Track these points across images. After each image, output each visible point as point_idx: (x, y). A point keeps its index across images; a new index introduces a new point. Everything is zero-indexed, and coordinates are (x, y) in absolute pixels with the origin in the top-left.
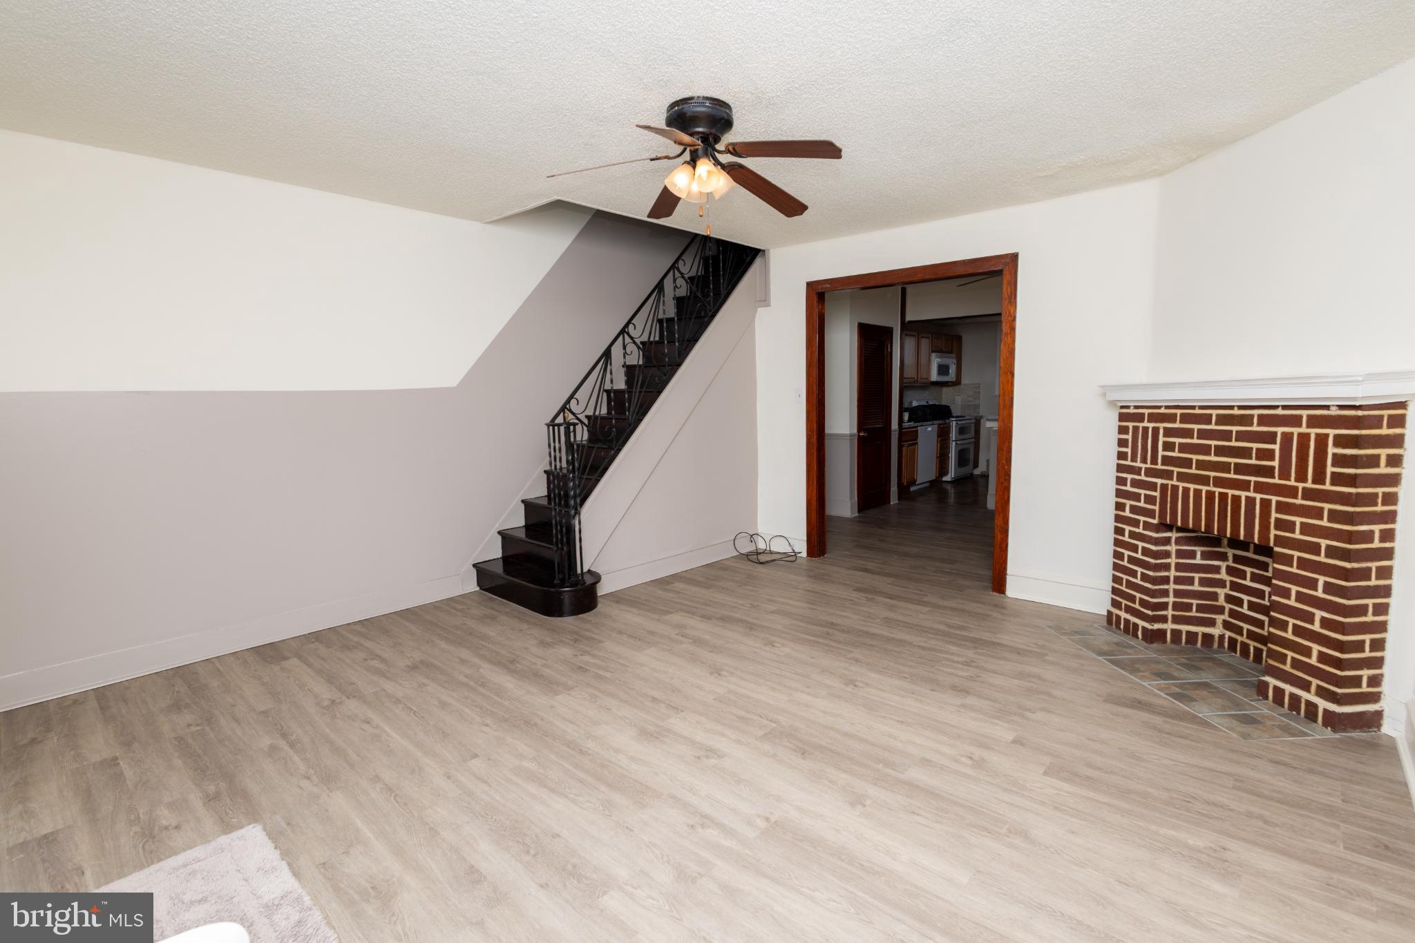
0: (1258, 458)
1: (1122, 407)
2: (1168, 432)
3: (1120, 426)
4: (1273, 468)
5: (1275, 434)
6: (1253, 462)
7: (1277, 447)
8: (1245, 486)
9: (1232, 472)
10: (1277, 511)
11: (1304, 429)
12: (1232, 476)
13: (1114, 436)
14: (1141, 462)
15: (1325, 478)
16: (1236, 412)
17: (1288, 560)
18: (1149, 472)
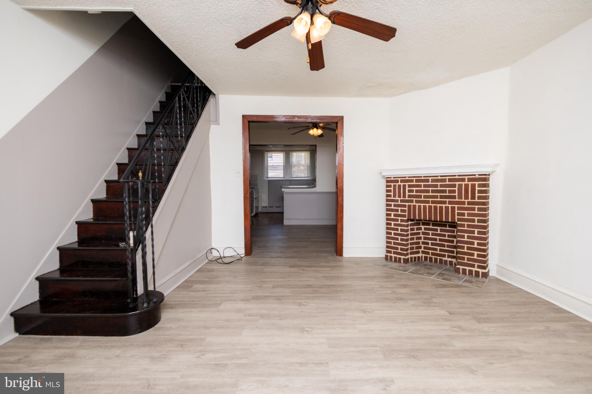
0: (449, 193)
1: (387, 178)
2: (410, 186)
3: (387, 185)
4: (456, 196)
5: (456, 184)
6: (447, 194)
7: (456, 189)
8: (445, 203)
9: (439, 198)
10: (458, 210)
11: (466, 182)
12: (439, 199)
13: (384, 189)
14: (398, 197)
15: (475, 197)
16: (439, 178)
17: (463, 226)
18: (401, 201)
